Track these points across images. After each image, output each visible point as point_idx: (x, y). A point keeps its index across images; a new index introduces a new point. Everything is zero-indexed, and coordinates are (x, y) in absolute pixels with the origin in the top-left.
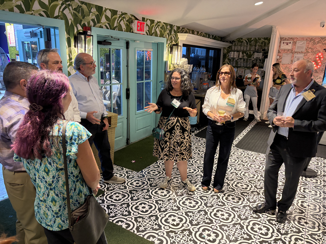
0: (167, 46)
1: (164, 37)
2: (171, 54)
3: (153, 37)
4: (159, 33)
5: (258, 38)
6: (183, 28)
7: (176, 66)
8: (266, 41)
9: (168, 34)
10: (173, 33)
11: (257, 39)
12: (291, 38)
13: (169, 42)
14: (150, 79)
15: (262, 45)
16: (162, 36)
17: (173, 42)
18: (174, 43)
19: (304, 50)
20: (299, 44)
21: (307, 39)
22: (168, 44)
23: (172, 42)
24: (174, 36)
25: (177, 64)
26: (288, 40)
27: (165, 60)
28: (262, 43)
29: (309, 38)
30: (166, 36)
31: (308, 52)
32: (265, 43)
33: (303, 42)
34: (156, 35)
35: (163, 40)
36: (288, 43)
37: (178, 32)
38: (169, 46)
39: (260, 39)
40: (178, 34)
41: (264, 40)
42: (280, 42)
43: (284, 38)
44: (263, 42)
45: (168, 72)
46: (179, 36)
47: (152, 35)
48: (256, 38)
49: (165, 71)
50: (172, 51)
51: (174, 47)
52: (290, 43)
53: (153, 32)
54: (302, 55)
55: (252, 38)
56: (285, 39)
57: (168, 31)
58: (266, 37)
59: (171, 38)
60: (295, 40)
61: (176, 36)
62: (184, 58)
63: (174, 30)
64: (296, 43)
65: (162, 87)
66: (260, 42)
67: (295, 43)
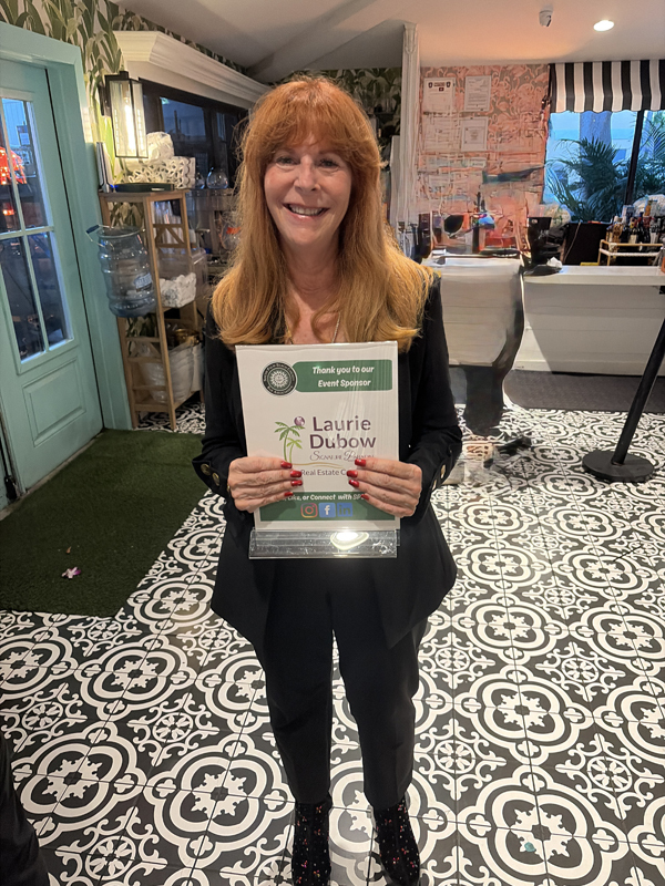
0: (86, 83)
1: (70, 42)
2: (107, 119)
3: (25, 33)
4: (45, 18)
5: (356, 71)
6: (129, 14)
7: (133, 166)
8: (381, 79)
9: (80, 27)
10: (97, 27)
11: (355, 74)
12: (450, 70)
13: (90, 66)
14: (45, 224)
15: (370, 94)
16: (59, 33)
17: (106, 66)
18: (107, 70)
19: (487, 106)
20: (473, 86)
21: (492, 72)
22: (88, 75)
23: (100, 66)
24: (102, 42)
25: (138, 157)
26: (441, 76)
27: (89, 139)
28: (370, 88)
29: (498, 67)
30: (75, 36)
31: (498, 111)
32: (378, 86)
33: (481, 83)
34: (39, 29)
35: (68, 53)
36: (443, 84)
37: (116, 29)
38: (94, 81)
39: (363, 74)
40: (117, 34)
41: (374, 78)
42: (422, 82)
43: (429, 69)
44: (372, 82)
45: (111, 187)
46: (120, 45)
47: (20, 24)
48: (348, 71)
49: (100, 187)
50: (109, 104)
51: (114, 86)
52: (448, 84)
53: (21, 11)
54: (482, 123)
55: (336, 71)
56: (435, 73)
57: (78, 19)
58: (378, 67)
59: (96, 51)
60: (461, 76)
61: (112, 41)
62: (158, 134)
63: (100, 15)
64: (463, 83)
65: (102, 251)
66: (365, 84)
67: (461, 85)
